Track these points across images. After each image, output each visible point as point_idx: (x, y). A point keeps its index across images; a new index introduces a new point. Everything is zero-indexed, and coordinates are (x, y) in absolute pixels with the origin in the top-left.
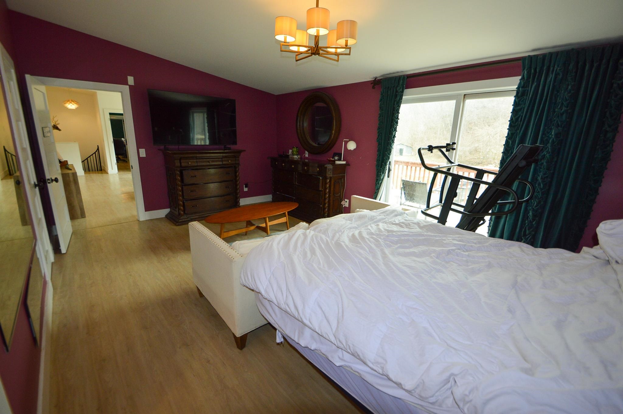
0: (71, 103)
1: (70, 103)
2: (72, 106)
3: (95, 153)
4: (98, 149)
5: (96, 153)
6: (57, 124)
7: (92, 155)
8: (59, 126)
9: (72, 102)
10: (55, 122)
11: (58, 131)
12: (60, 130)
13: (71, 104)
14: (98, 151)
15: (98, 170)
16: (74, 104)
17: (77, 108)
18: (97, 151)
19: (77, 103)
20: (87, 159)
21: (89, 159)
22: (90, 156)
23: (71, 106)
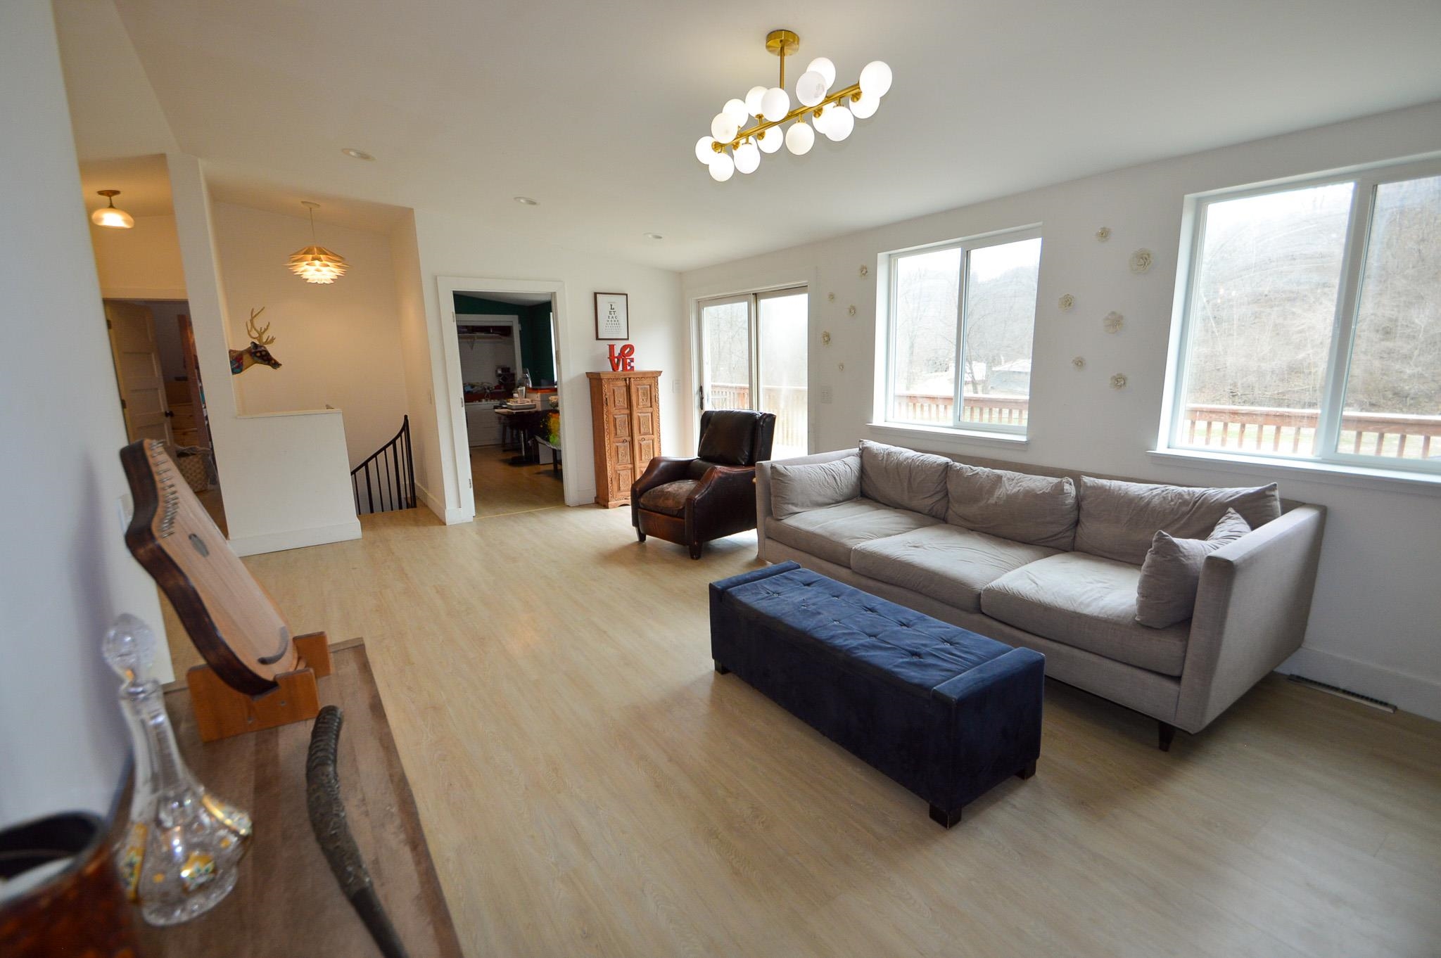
0: (319, 259)
1: (314, 259)
2: (319, 272)
3: (393, 442)
4: (406, 427)
5: (398, 441)
6: (267, 342)
7: (384, 449)
8: (272, 350)
9: (322, 256)
10: (257, 335)
11: (269, 368)
12: (276, 365)
13: (317, 262)
14: (403, 434)
15: (401, 507)
16: (329, 263)
17: (338, 280)
18: (400, 435)
19: (337, 257)
20: (365, 464)
21: (372, 464)
22: (375, 456)
23: (318, 270)
